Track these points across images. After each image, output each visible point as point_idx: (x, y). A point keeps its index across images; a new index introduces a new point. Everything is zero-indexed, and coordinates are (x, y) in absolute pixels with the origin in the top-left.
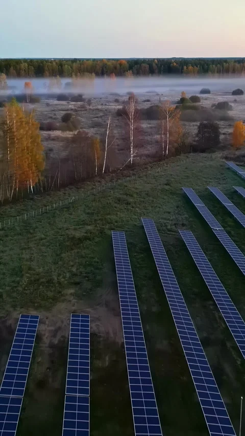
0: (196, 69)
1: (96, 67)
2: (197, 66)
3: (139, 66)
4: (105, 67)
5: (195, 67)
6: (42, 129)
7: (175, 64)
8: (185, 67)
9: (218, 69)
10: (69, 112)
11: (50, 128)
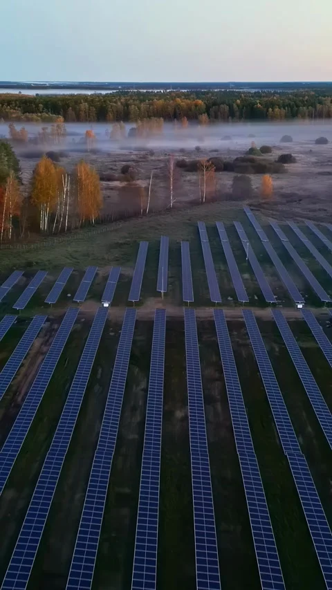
0: (283, 111)
1: (167, 108)
2: (284, 108)
3: (217, 107)
4: (179, 109)
5: (282, 109)
6: (102, 179)
7: (259, 105)
8: (270, 109)
9: (309, 112)
10: (129, 163)
11: (110, 179)
